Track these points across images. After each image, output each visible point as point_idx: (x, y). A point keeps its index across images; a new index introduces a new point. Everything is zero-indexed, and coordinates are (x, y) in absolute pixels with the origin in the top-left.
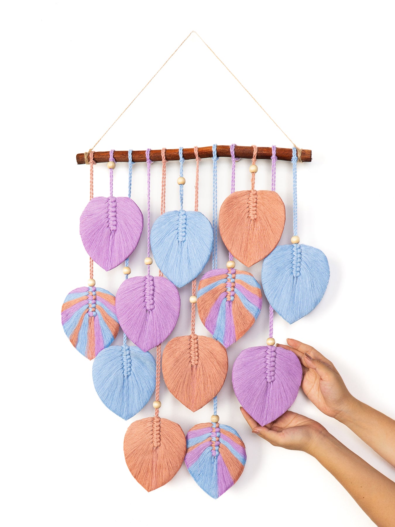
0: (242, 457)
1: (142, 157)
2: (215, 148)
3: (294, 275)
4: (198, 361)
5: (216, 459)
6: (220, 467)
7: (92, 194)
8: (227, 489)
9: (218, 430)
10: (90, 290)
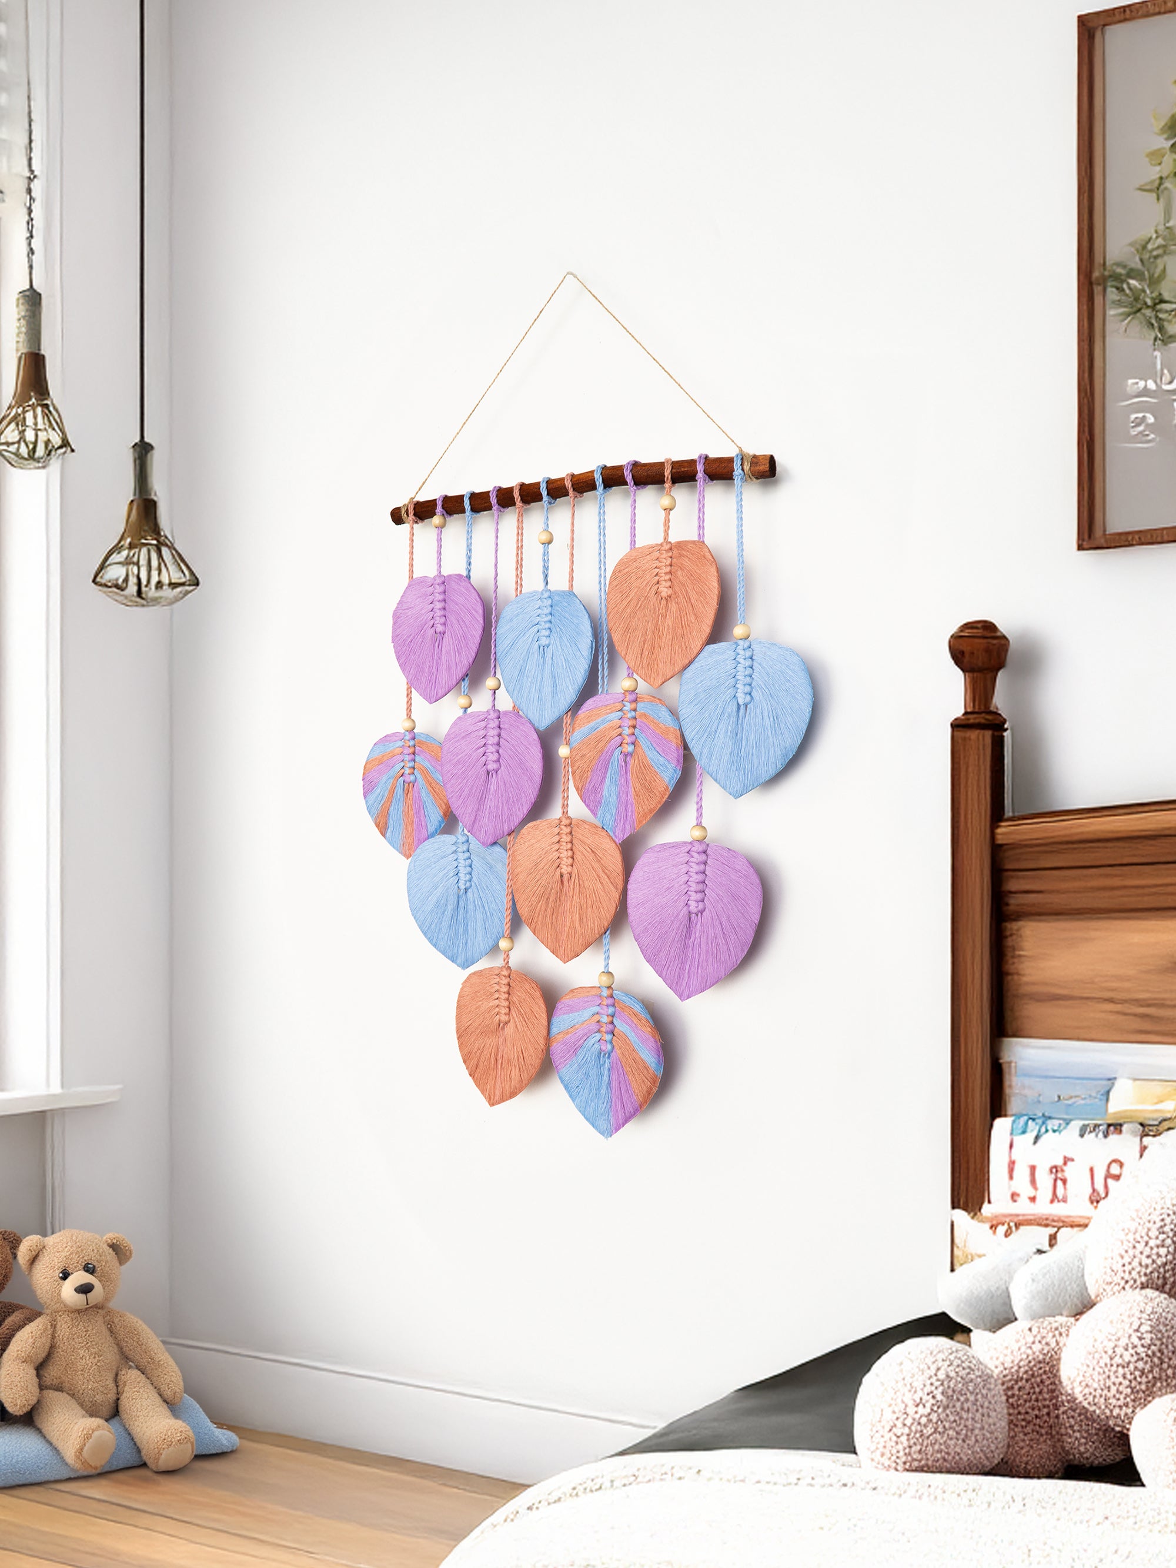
0: (654, 1060)
1: (485, 503)
2: (599, 472)
3: (741, 702)
4: (572, 866)
5: (609, 1058)
6: (614, 1077)
7: (411, 571)
8: (626, 1121)
9: (610, 1001)
10: (407, 738)
